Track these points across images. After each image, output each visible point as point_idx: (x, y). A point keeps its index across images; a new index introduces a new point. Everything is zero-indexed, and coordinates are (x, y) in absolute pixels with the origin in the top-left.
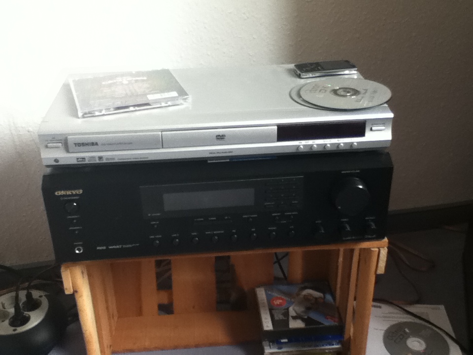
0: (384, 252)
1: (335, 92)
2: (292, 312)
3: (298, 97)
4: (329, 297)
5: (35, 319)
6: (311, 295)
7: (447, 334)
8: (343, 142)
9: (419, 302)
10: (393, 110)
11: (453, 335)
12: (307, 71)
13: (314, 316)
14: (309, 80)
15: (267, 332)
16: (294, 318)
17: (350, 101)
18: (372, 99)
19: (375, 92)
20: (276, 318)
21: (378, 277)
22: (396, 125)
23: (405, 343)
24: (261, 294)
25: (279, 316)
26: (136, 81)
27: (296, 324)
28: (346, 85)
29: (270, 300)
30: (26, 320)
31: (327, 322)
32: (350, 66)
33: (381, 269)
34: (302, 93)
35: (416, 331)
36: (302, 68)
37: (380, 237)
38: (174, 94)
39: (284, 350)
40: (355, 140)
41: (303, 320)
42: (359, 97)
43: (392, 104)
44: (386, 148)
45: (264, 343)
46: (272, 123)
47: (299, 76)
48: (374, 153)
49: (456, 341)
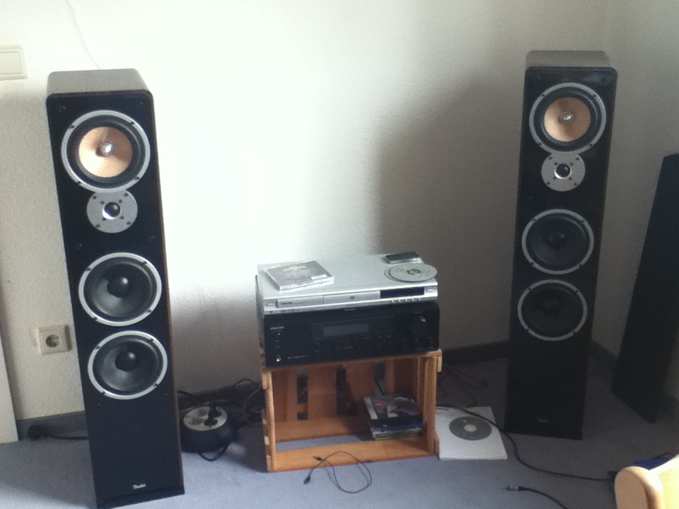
0: (440, 359)
1: (408, 272)
2: (389, 409)
3: (389, 275)
4: (413, 401)
5: (221, 422)
6: (401, 400)
7: (491, 422)
8: (413, 298)
9: (475, 405)
10: (437, 281)
11: (494, 421)
12: (393, 260)
13: (403, 410)
14: (394, 265)
15: (375, 420)
16: (390, 412)
17: (417, 277)
18: (426, 275)
19: (429, 271)
20: (379, 413)
21: (438, 374)
22: (439, 288)
23: (463, 429)
24: (368, 401)
25: (381, 412)
26: (302, 269)
27: (391, 415)
28: (415, 267)
29: (373, 403)
30: (216, 422)
31: (411, 413)
32: (416, 256)
33: (440, 369)
34: (391, 273)
35: (470, 421)
36: (389, 259)
37: (436, 349)
38: (325, 276)
39: (385, 432)
40: (419, 297)
41: (396, 412)
42: (420, 274)
43: (437, 278)
44: (435, 300)
45: (372, 430)
46: (377, 290)
47: (389, 263)
48: (429, 303)
49: (497, 426)
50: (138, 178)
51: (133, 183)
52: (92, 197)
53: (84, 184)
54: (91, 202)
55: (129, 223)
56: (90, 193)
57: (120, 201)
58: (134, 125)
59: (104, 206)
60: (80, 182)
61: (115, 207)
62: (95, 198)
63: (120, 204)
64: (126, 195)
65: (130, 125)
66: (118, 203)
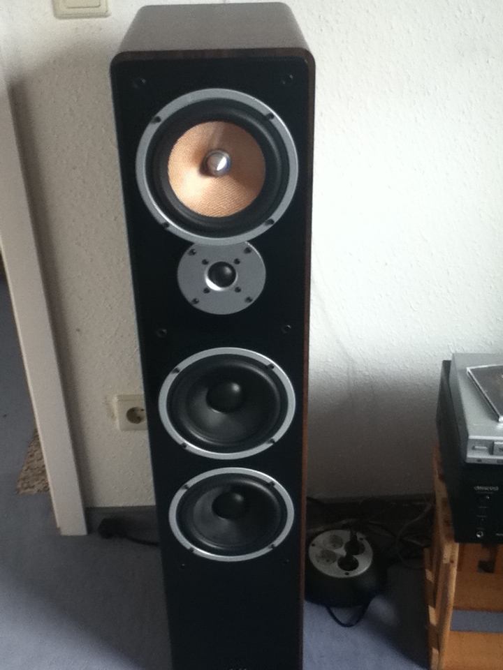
5: (363, 565)
30: (355, 565)
50: (272, 221)
51: (262, 229)
52: (188, 251)
53: (174, 227)
54: (186, 261)
55: (249, 299)
56: (185, 245)
57: (237, 262)
58: (273, 121)
59: (208, 267)
60: (167, 224)
61: (228, 271)
62: (193, 253)
63: (236, 267)
64: (248, 250)
65: (266, 120)
66: (232, 264)
